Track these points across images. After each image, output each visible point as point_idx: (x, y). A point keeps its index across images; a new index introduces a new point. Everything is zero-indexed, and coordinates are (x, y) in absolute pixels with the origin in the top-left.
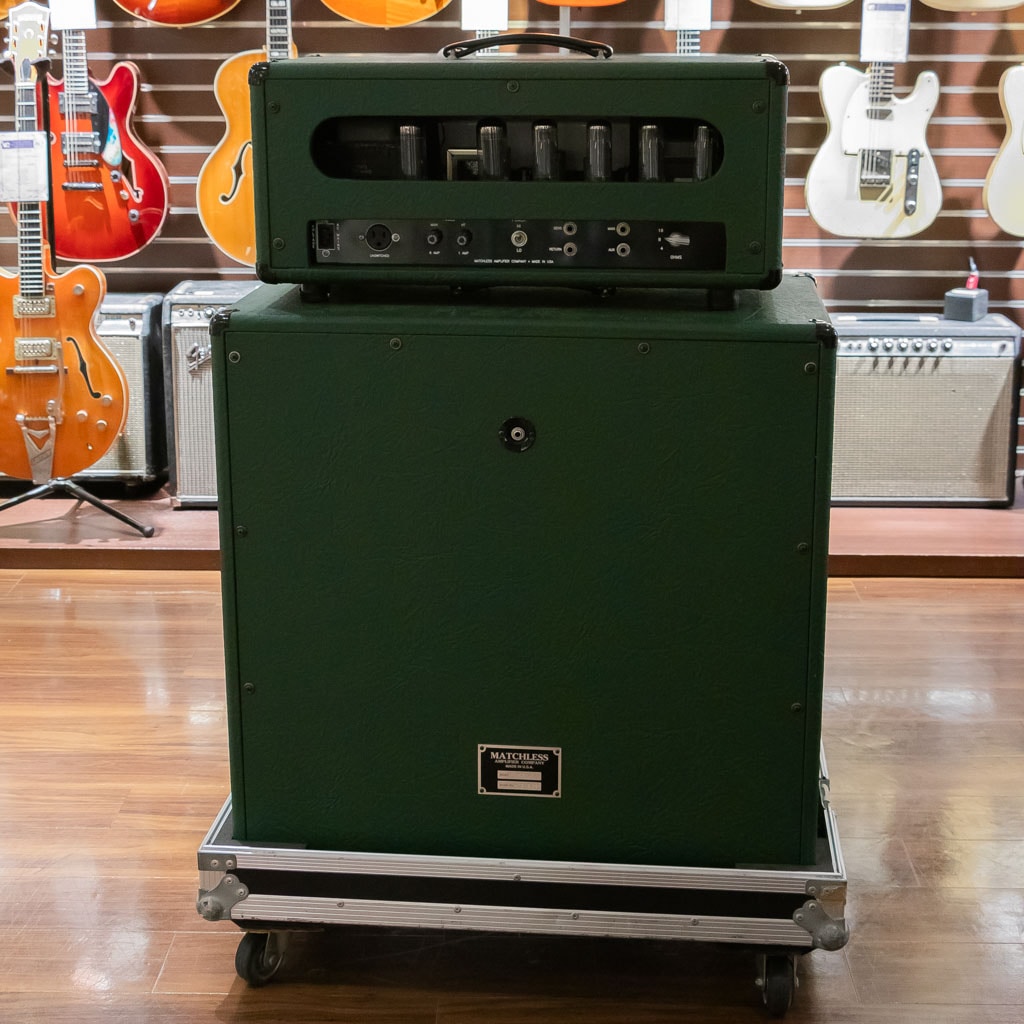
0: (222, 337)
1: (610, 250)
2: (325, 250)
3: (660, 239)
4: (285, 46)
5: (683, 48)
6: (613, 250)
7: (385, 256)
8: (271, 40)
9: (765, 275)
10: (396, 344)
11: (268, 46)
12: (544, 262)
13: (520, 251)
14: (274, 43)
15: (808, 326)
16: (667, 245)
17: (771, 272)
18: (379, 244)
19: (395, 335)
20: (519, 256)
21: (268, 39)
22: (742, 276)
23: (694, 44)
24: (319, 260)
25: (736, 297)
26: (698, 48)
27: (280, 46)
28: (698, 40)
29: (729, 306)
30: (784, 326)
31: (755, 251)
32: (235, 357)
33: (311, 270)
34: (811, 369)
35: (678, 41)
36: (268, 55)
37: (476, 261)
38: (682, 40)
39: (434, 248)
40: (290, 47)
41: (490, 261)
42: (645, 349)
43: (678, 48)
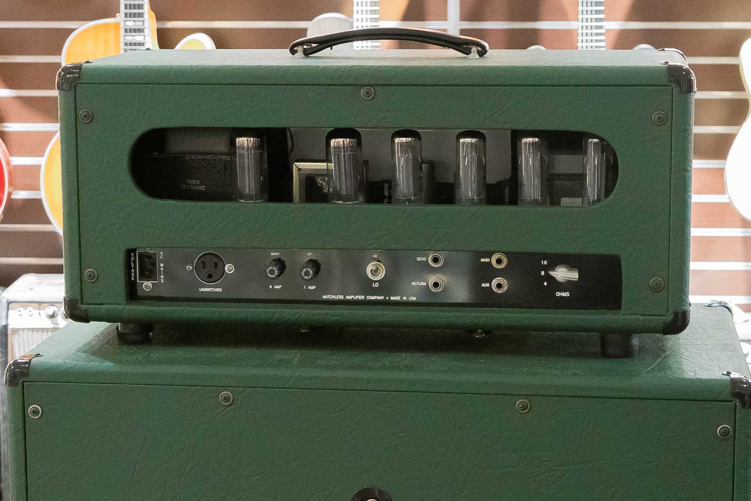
0: (20, 386)
1: (483, 285)
2: (146, 283)
3: (543, 273)
4: (141, 15)
5: (585, 16)
6: (488, 285)
7: (217, 290)
8: (126, 8)
9: (669, 318)
10: (226, 399)
11: (123, 15)
12: (405, 298)
13: (377, 285)
14: (128, 11)
15: (722, 381)
16: (551, 279)
17: (676, 315)
18: (210, 276)
19: (225, 387)
20: (375, 292)
21: (122, 7)
22: (641, 318)
23: (597, 12)
24: (140, 294)
25: (635, 341)
26: (602, 16)
27: (135, 15)
28: (602, 8)
29: (627, 353)
30: (691, 380)
31: (657, 289)
32: (35, 412)
33: (128, 307)
34: (725, 433)
35: (580, 8)
36: (122, 25)
37: (324, 297)
38: (585, 8)
39: (273, 281)
40: (146, 16)
41: (341, 297)
42: (525, 408)
43: (580, 17)
